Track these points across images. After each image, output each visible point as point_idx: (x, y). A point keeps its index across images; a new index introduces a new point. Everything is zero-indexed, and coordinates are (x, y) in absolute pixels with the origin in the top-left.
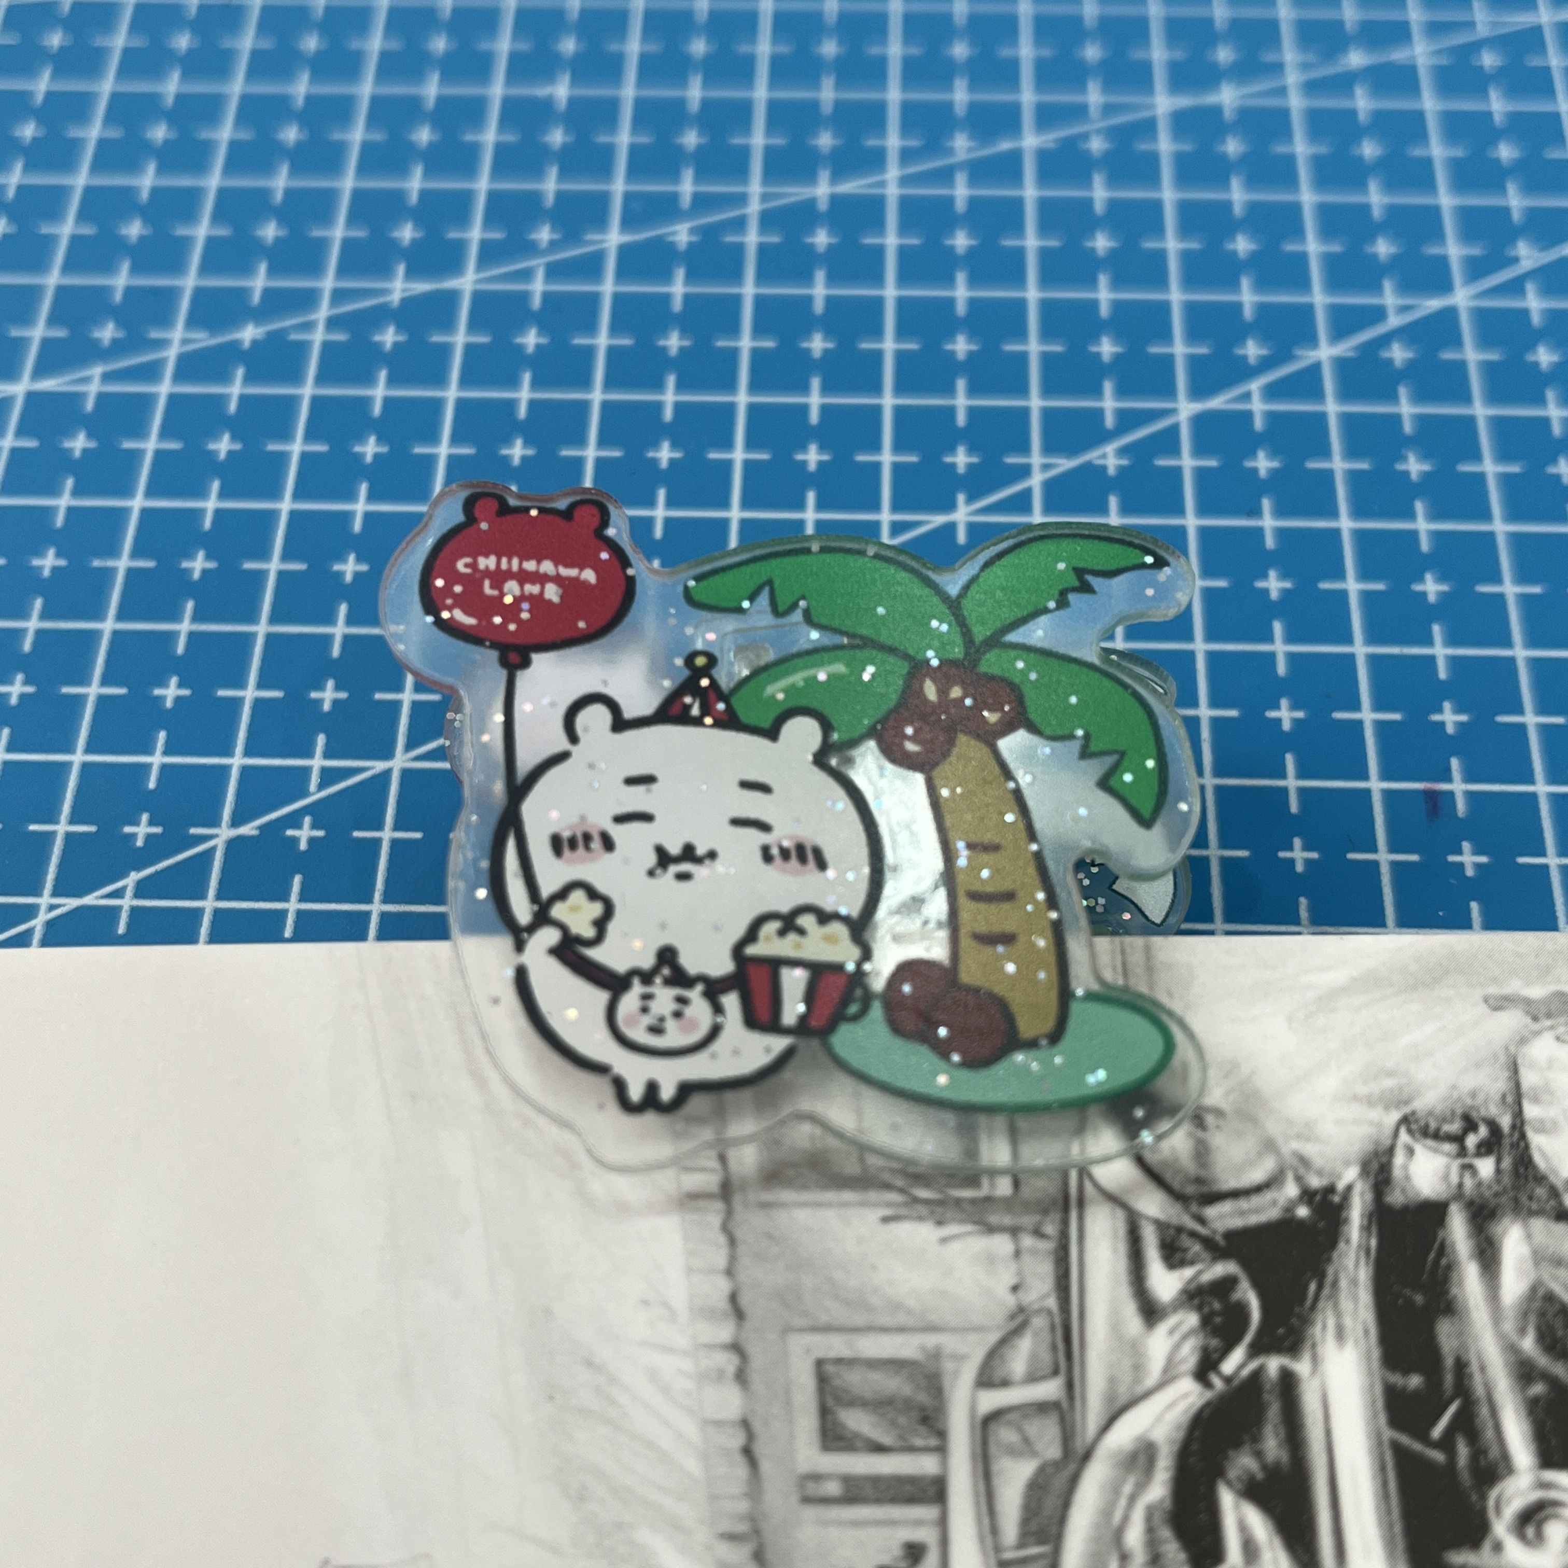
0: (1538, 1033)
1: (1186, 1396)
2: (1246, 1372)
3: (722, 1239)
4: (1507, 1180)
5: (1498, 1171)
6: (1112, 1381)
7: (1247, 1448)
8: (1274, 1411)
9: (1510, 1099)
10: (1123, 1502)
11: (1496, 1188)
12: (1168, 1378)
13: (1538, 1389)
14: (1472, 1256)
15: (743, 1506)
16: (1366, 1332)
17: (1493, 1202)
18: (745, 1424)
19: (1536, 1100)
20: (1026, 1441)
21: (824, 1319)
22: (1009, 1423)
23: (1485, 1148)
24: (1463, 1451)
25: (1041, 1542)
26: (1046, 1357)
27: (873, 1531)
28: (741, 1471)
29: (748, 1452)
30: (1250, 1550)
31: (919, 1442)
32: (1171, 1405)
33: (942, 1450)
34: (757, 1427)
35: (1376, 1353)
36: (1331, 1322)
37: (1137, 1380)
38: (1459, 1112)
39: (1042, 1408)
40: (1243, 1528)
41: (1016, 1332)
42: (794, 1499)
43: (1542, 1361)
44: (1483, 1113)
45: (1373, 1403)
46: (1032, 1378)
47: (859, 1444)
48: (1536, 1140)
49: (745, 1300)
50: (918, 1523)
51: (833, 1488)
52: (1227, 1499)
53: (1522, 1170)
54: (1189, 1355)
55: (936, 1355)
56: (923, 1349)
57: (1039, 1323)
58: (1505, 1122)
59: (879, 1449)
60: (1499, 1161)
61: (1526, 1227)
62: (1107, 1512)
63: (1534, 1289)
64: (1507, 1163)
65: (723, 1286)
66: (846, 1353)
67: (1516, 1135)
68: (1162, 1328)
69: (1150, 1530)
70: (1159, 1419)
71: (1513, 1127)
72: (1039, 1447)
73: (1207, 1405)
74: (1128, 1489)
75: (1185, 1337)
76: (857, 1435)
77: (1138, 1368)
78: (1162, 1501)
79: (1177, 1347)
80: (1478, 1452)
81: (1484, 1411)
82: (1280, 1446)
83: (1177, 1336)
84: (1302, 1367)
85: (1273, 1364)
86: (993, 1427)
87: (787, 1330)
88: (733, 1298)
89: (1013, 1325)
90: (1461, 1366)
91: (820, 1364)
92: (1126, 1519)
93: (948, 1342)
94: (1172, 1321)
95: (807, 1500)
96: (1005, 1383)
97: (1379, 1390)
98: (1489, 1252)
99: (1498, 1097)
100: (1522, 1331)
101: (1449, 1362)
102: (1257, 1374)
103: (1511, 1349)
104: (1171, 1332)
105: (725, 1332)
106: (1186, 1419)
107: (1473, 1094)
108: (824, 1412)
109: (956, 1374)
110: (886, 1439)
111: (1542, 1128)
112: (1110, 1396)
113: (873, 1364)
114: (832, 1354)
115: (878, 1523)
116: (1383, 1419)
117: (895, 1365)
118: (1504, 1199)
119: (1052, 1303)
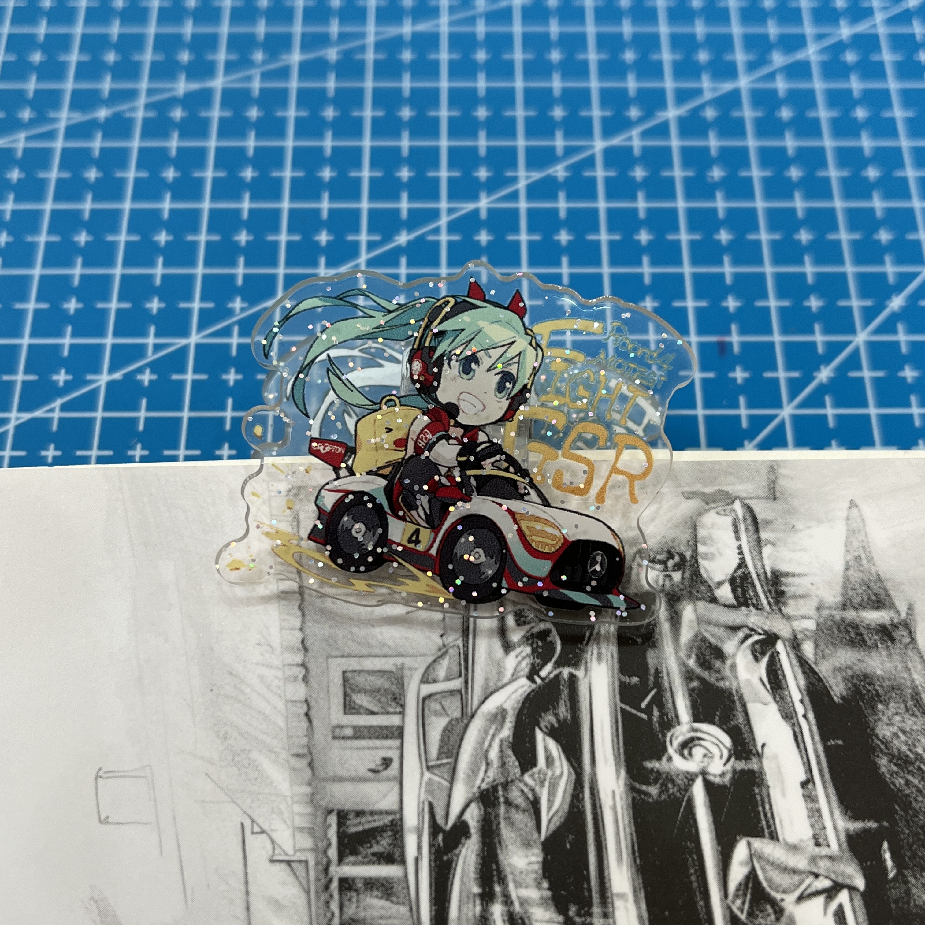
0: (707, 510)
1: (522, 687)
2: (552, 676)
3: (299, 613)
4: (687, 583)
5: (683, 578)
6: (487, 679)
7: (551, 712)
8: (565, 694)
9: (691, 543)
10: (489, 738)
11: (681, 586)
12: (514, 678)
13: (695, 684)
14: (667, 620)
15: (305, 741)
16: (612, 656)
17: (679, 593)
18: (306, 701)
19: (704, 543)
20: (444, 708)
21: (347, 651)
22: (436, 700)
23: (678, 567)
24: (656, 713)
25: (447, 757)
26: (456, 669)
27: (367, 752)
28: (304, 724)
29: (307, 715)
30: (549, 760)
31: (391, 710)
32: (516, 691)
33: (402, 713)
34: (312, 704)
35: (616, 666)
36: (595, 652)
37: (499, 680)
38: (665, 549)
39: (452, 692)
40: (546, 749)
41: (442, 656)
42: (330, 738)
43: (698, 670)
44: (678, 550)
45: (614, 690)
46: (448, 679)
47: (362, 711)
48: (703, 563)
49: (308, 643)
50: (390, 748)
51: (349, 732)
52: (539, 736)
53: (695, 578)
54: (525, 667)
55: (402, 668)
56: (396, 666)
57: (453, 652)
58: (688, 554)
59: (372, 713)
60: (684, 573)
61: (695, 605)
62: (481, 743)
63: (696, 636)
64: (687, 575)
65: (299, 635)
66: (358, 668)
67: (693, 561)
68: (513, 654)
69: (501, 751)
70: (509, 697)
71: (692, 557)
72: (449, 712)
73: (533, 691)
74: (492, 732)
75: (523, 659)
76: (361, 706)
77: (500, 673)
78: (509, 736)
79: (519, 663)
80: (663, 714)
81: (668, 694)
82: (567, 711)
83: (520, 658)
84: (580, 673)
85: (566, 672)
86: (427, 702)
87: (329, 656)
88: (303, 641)
89: (440, 653)
90: (658, 672)
91: (344, 672)
92: (490, 745)
93: (407, 661)
94: (518, 650)
95: (334, 738)
96: (435, 681)
97: (617, 683)
98: (675, 619)
99: (686, 542)
100: (689, 656)
101: (652, 671)
102: (557, 677)
103: (683, 664)
104: (517, 657)
105: (299, 658)
106: (521, 699)
107: (673, 541)
108: (345, 695)
109: (411, 676)
110: (375, 709)
111: (706, 557)
112: (486, 686)
113: (370, 672)
114: (351, 668)
115: (368, 748)
116: (618, 697)
117: (382, 673)
118: (684, 592)
119: (460, 642)
